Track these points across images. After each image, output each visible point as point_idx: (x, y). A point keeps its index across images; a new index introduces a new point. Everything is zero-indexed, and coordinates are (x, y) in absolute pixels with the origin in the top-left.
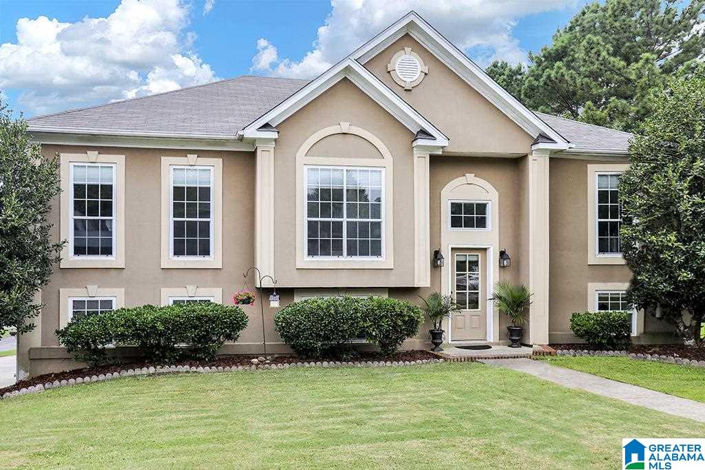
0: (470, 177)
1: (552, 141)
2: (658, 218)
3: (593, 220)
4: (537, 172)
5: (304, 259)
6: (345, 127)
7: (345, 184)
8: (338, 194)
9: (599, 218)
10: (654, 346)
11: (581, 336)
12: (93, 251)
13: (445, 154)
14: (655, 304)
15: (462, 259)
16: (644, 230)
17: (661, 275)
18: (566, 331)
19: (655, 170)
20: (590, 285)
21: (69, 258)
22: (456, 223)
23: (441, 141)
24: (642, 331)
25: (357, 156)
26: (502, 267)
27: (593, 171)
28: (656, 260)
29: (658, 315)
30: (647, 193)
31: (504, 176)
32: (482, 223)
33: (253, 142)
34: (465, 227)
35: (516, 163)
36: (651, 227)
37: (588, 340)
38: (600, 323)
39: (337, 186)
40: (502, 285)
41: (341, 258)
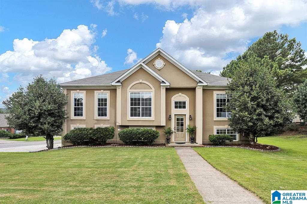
0: (180, 94)
1: (202, 83)
2: (243, 108)
3: (215, 107)
4: (199, 92)
5: (130, 118)
6: (141, 81)
7: (141, 97)
8: (139, 99)
9: (217, 107)
10: (243, 144)
11: (212, 142)
12: (78, 115)
13: (171, 88)
14: (242, 132)
15: (178, 118)
16: (239, 112)
17: (244, 124)
18: (207, 140)
19: (241, 95)
20: (214, 126)
21: (73, 117)
22: (176, 107)
23: (168, 84)
24: (239, 140)
25: (144, 89)
26: (190, 120)
27: (215, 93)
28: (243, 120)
29: (243, 135)
30: (239, 101)
31: (190, 93)
32: (184, 107)
33: (116, 86)
34: (179, 108)
35: (194, 89)
36: (241, 111)
37: (214, 143)
38: (217, 138)
39: (139, 97)
40: (189, 126)
41: (140, 117)
